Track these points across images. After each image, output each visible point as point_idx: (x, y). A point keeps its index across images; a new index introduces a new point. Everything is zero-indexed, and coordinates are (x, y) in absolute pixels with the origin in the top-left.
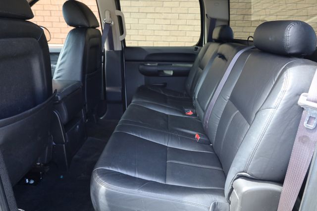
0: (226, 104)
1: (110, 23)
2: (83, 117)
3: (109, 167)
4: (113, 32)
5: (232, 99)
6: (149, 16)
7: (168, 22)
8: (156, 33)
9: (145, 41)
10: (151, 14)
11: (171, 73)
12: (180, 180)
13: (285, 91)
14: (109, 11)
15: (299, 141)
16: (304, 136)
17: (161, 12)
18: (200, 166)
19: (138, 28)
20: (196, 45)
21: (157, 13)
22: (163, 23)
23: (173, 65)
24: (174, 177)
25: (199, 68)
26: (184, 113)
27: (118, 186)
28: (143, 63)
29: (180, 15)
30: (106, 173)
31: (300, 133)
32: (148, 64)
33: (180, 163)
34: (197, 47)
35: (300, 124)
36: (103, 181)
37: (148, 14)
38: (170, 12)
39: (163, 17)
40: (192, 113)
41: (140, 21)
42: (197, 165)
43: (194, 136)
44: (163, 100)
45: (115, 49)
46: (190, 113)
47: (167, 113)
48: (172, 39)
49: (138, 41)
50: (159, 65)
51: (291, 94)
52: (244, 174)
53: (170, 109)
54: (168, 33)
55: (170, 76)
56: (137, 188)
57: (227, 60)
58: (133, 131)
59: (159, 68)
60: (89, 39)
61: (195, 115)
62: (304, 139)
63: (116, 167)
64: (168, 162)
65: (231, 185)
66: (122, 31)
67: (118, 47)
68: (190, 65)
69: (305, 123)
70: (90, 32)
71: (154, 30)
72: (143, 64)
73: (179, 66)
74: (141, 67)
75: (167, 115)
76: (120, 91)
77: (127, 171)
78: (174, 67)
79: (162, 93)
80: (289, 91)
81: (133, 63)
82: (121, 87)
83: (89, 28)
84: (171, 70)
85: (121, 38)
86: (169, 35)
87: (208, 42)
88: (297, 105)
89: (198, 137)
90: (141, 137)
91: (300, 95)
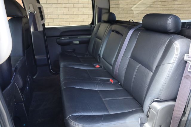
0: (128, 60)
1: (34, 12)
2: (29, 80)
3: (76, 113)
4: (36, 18)
5: (133, 57)
6: (54, 5)
7: (67, 9)
8: (60, 17)
9: (54, 22)
10: (56, 5)
11: (78, 42)
12: (116, 110)
13: (177, 54)
14: (32, 4)
15: (184, 78)
16: (187, 76)
17: (61, 3)
18: (121, 98)
19: (47, 14)
20: (91, 24)
21: (59, 4)
22: (63, 10)
23: (78, 37)
24: (113, 109)
25: (96, 38)
26: (94, 67)
27: (89, 124)
28: (59, 37)
29: (74, 4)
30: (77, 118)
31: (185, 74)
32: (63, 38)
33: (110, 99)
34: (91, 25)
35: (185, 70)
36: (79, 124)
37: (53, 5)
38: (68, 3)
39: (63, 6)
40: (99, 66)
41: (48, 9)
42: (120, 98)
43: (109, 80)
44: (78, 61)
45: (39, 30)
46: (98, 66)
47: (85, 68)
48: (71, 20)
49: (48, 22)
50: (69, 38)
51: (181, 55)
52: (157, 99)
53: (86, 66)
54: (68, 16)
55: (77, 44)
56: (100, 123)
57: (122, 35)
58: (75, 85)
59: (70, 40)
60: (24, 25)
61: (101, 67)
62: (187, 77)
63: (80, 112)
64: (103, 100)
65: (149, 107)
66: (42, 18)
67: (40, 29)
68: (90, 37)
69: (188, 69)
70: (24, 20)
71: (59, 15)
72: (59, 39)
73: (82, 38)
74: (58, 40)
75: (86, 70)
76: (46, 58)
77: (87, 113)
78: (79, 38)
79: (75, 55)
80: (180, 53)
81: (52, 38)
82: (46, 55)
83: (23, 17)
84: (77, 41)
85: (42, 22)
86: (68, 18)
87: (98, 22)
88: (184, 60)
89: (111, 81)
90: (81, 88)
91: (184, 55)
